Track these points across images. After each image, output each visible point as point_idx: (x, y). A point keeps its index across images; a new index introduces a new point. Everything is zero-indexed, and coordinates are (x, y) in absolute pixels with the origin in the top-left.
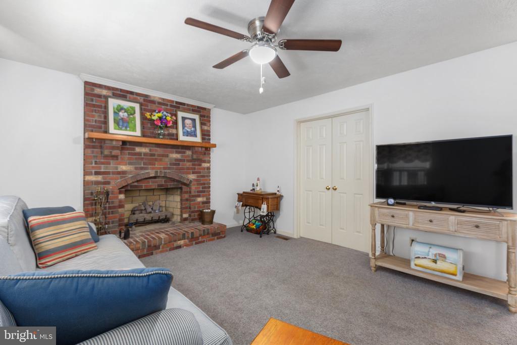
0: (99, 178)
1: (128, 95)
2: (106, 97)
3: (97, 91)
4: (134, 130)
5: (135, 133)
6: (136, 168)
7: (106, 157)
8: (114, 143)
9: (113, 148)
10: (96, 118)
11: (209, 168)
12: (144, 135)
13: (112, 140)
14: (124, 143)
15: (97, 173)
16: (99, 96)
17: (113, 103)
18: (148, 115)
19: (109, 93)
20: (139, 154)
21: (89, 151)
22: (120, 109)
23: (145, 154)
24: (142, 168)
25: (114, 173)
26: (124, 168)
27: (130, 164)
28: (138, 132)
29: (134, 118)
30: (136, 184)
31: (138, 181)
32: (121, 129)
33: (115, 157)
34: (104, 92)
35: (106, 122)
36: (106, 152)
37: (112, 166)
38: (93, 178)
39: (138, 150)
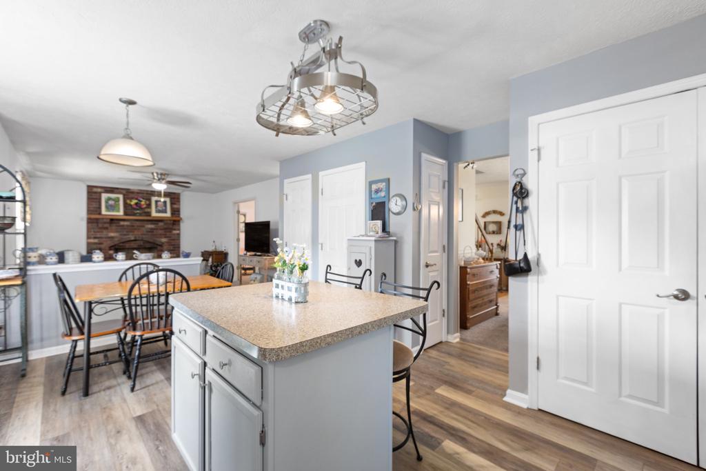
0: (96, 241)
1: (116, 190)
2: (100, 193)
3: (95, 190)
4: (118, 211)
5: (120, 213)
6: (121, 235)
7: (101, 228)
8: (105, 220)
9: (105, 223)
10: (94, 206)
11: (179, 234)
12: (126, 213)
13: (103, 219)
14: (112, 220)
15: (95, 238)
16: (96, 193)
17: (104, 196)
18: (128, 201)
19: (102, 190)
20: (123, 226)
21: (90, 225)
22: (109, 199)
23: (127, 226)
24: (125, 235)
25: (106, 238)
26: (112, 234)
27: (117, 232)
28: (121, 213)
29: (119, 204)
30: (121, 244)
31: (123, 243)
32: (109, 211)
33: (107, 228)
34: (99, 190)
35: (100, 208)
36: (100, 225)
37: (105, 233)
38: (92, 241)
39: (122, 223)
